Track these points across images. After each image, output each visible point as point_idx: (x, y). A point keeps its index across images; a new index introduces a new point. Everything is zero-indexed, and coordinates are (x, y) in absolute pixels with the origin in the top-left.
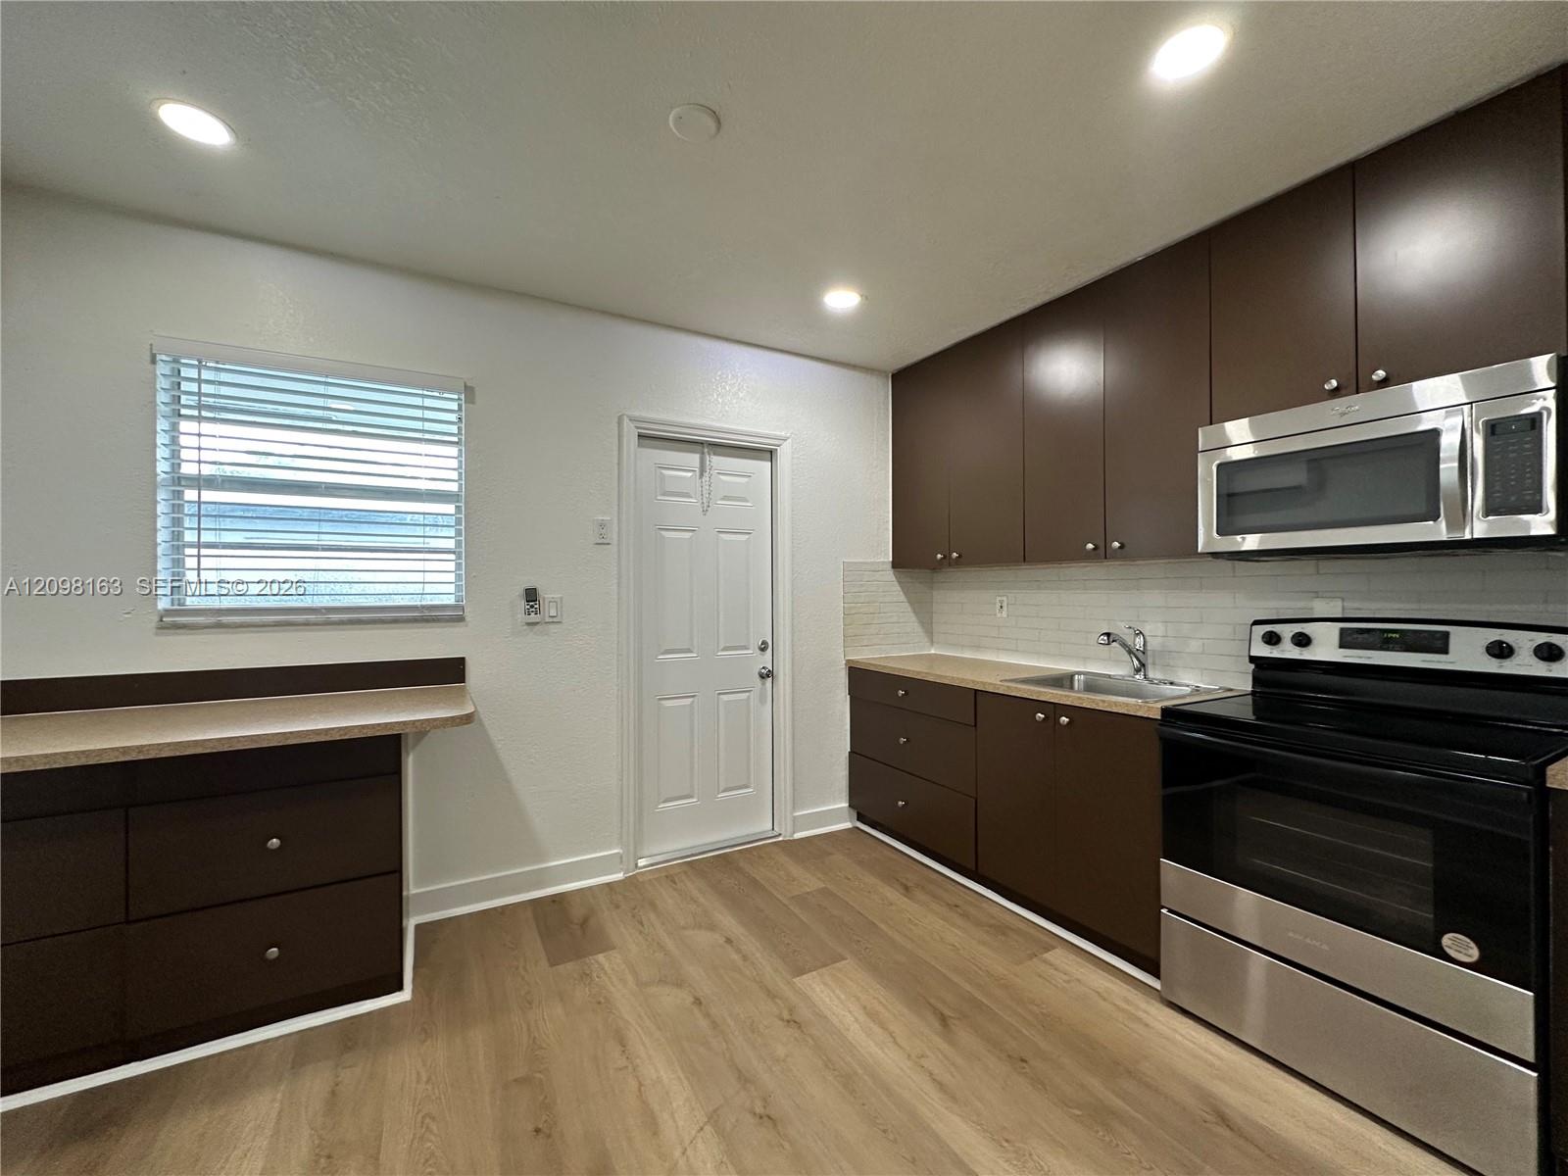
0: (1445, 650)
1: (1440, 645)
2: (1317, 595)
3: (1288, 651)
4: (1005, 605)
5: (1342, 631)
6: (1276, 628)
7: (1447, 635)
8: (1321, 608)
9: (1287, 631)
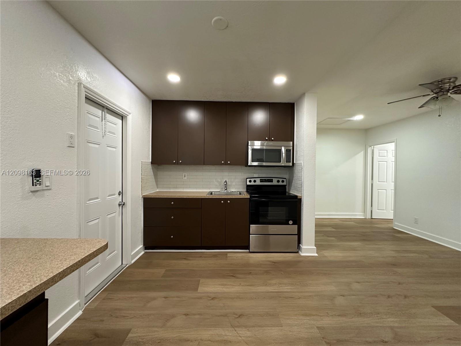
0: (272, 182)
1: (271, 181)
2: (254, 173)
3: (252, 183)
4: (186, 176)
5: (260, 179)
6: (251, 179)
7: (273, 179)
8: (256, 175)
9: (252, 180)
